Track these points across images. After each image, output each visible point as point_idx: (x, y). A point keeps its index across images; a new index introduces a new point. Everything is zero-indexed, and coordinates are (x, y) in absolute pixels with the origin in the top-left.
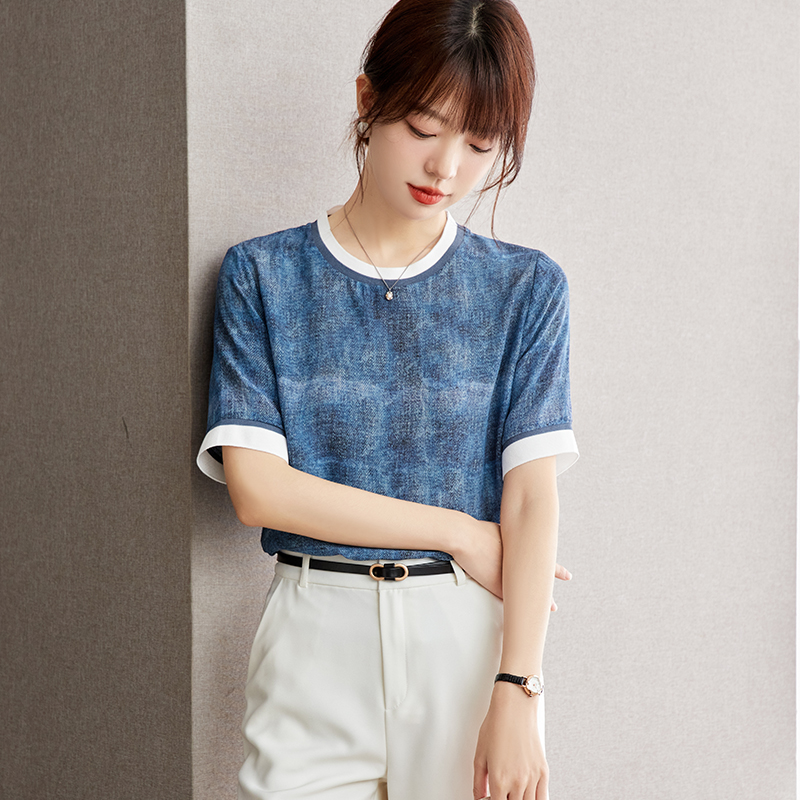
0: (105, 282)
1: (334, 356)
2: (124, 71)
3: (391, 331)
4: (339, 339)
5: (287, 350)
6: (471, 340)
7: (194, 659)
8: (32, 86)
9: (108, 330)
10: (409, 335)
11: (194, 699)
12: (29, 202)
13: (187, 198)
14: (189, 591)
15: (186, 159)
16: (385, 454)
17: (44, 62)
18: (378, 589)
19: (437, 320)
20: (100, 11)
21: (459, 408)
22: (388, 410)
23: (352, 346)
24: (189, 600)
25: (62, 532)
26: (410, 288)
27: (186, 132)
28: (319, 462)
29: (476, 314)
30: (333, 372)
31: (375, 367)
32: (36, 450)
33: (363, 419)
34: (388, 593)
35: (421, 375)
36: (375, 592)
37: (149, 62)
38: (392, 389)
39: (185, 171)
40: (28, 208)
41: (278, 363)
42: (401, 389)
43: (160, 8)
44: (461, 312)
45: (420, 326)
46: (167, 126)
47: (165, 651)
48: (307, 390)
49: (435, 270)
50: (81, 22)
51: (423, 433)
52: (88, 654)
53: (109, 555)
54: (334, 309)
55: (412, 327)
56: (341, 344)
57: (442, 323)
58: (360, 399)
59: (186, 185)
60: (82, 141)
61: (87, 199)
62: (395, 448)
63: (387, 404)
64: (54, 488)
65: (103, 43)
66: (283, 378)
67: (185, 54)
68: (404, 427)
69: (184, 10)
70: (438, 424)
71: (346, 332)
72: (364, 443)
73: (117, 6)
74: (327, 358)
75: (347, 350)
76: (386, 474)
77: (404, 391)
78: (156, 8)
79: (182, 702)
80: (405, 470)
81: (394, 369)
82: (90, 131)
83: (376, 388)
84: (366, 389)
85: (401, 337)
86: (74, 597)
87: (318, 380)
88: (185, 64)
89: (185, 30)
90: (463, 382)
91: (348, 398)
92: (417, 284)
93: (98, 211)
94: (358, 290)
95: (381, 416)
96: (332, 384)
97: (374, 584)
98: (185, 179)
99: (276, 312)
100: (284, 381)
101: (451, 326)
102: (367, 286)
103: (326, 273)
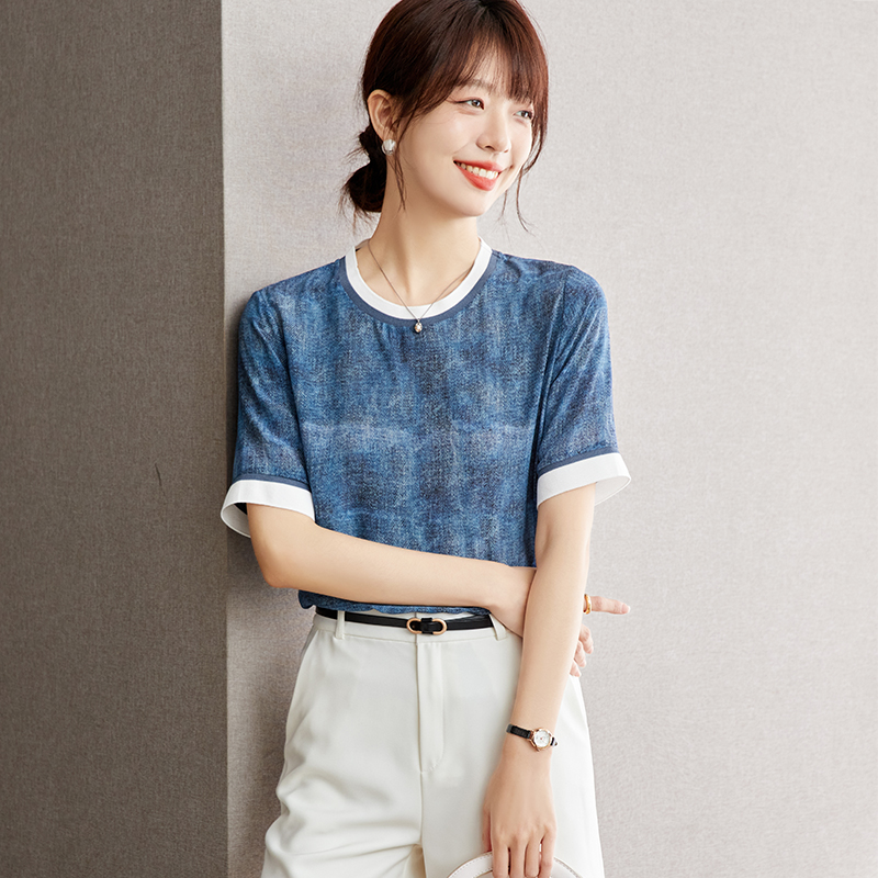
0: (137, 322)
1: (361, 403)
2: (157, 102)
3: (419, 374)
4: (366, 386)
5: (311, 393)
6: (503, 380)
7: (229, 717)
8: (61, 118)
9: (140, 372)
10: (437, 376)
11: (230, 759)
12: (58, 240)
13: (223, 235)
14: (225, 646)
15: (222, 194)
16: (418, 505)
17: (74, 93)
18: (416, 643)
19: (467, 359)
20: (132, 40)
21: (494, 452)
22: (419, 456)
23: (379, 392)
24: (225, 655)
25: (92, 584)
26: (436, 327)
27: (222, 166)
28: (349, 513)
29: (508, 349)
30: (360, 419)
31: (403, 412)
32: (64, 498)
33: (393, 468)
34: (426, 646)
35: (451, 417)
36: (413, 645)
37: (183, 94)
38: (421, 434)
39: (221, 207)
40: (57, 245)
41: (301, 407)
42: (430, 433)
43: (195, 37)
44: (492, 347)
45: (448, 366)
46: (203, 159)
47: (199, 709)
48: (335, 434)
49: (464, 305)
50: (113, 52)
51: (456, 479)
52: (119, 712)
53: (141, 608)
54: (360, 354)
55: (439, 367)
56: (368, 391)
57: (473, 362)
58: (390, 446)
59: (222, 222)
60: (113, 176)
61: (118, 236)
62: (428, 498)
63: (416, 449)
64: (83, 538)
65: (135, 73)
66: (306, 423)
67: (221, 84)
68: (435, 474)
69: (220, 39)
70: (471, 469)
71: (373, 378)
72: (395, 494)
73: (150, 35)
74: (353, 405)
75: (375, 396)
76: (420, 525)
77: (434, 435)
78: (190, 37)
79: (218, 762)
80: (439, 521)
81: (422, 412)
82: (122, 165)
83: (404, 433)
84: (395, 436)
85: (429, 378)
86: (105, 652)
87: (344, 426)
88: (220, 96)
89: (220, 60)
90: (497, 425)
91: (378, 446)
92: (445, 322)
93: (130, 249)
94: (384, 332)
95: (412, 463)
96: (360, 432)
97: (412, 638)
98: (221, 215)
99: (301, 360)
100: (308, 426)
101: (483, 364)
102: (393, 328)
103: (351, 315)
